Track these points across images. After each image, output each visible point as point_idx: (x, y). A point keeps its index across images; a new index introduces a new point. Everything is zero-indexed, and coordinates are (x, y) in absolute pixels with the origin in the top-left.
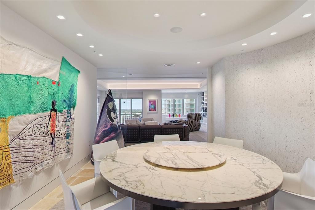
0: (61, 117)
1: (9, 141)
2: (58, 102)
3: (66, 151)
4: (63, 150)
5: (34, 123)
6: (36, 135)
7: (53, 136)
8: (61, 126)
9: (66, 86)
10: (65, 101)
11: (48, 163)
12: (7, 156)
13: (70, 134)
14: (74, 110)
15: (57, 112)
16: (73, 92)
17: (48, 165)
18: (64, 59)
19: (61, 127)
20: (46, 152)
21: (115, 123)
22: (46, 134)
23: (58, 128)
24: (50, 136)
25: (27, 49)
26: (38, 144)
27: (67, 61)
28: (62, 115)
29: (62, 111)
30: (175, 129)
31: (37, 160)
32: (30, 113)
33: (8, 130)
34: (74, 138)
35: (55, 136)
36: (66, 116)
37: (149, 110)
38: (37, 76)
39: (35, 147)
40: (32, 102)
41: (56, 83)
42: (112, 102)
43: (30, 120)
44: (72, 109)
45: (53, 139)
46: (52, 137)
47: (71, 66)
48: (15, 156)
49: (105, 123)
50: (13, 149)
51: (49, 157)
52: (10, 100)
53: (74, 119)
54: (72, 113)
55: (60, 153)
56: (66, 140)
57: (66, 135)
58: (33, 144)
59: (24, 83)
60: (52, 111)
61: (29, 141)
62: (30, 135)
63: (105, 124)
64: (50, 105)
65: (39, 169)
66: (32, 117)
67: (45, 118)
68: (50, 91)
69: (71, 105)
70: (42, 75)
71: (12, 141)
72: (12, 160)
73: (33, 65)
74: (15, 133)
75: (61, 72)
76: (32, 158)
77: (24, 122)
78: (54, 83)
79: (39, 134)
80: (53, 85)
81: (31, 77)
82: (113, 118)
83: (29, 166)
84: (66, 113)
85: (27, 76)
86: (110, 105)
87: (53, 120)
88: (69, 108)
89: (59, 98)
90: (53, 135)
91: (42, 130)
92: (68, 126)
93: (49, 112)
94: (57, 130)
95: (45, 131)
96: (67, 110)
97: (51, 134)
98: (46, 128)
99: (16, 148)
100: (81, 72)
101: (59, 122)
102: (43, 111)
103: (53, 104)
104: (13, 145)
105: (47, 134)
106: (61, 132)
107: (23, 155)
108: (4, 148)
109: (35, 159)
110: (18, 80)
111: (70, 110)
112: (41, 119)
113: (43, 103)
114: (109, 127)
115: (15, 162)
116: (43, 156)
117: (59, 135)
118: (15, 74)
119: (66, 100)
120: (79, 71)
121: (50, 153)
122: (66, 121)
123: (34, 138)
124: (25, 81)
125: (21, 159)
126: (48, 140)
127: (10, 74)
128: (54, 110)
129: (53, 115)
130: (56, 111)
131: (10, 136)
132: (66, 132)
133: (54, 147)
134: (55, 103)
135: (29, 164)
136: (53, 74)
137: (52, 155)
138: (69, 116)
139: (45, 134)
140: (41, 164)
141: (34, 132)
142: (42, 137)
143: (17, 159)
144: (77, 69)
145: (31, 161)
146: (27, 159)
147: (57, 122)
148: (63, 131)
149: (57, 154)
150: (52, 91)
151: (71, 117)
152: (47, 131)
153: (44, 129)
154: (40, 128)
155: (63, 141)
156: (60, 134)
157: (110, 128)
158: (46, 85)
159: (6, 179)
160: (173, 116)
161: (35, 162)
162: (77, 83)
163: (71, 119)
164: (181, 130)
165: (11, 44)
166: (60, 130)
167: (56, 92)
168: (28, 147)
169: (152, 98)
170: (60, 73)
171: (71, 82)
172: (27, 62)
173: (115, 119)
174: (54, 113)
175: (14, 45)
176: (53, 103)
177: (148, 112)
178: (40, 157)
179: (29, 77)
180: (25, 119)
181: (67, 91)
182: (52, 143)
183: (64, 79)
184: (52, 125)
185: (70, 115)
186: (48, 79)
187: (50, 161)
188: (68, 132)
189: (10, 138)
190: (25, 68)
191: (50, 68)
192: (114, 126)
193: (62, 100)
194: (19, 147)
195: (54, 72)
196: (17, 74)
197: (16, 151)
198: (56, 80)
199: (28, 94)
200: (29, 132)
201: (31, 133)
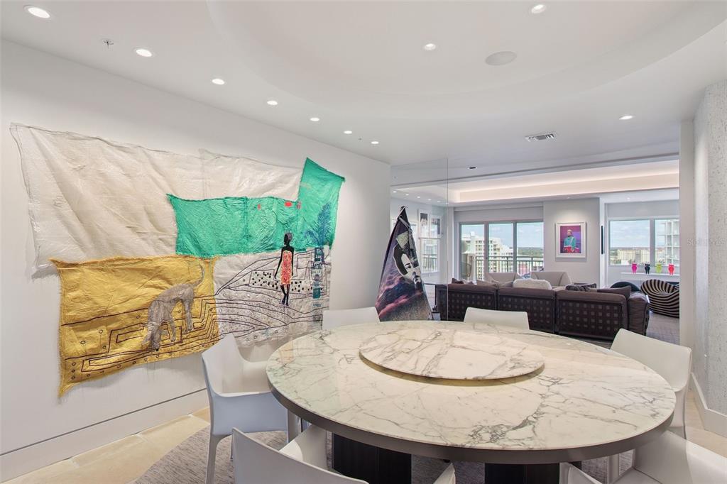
0: (302, 261)
1: (215, 291)
2: (296, 235)
3: (311, 319)
4: (305, 315)
5: (253, 267)
6: (256, 285)
7: (286, 291)
8: (303, 274)
9: (312, 207)
10: (310, 233)
11: (276, 332)
12: (211, 310)
13: (321, 291)
14: (330, 248)
15: (295, 252)
16: (328, 217)
17: (276, 335)
18: (309, 163)
19: (302, 277)
20: (272, 314)
21: (410, 275)
22: (273, 286)
23: (296, 278)
24: (280, 289)
25: (242, 159)
26: (258, 300)
27: (316, 165)
28: (305, 256)
29: (304, 249)
30: (596, 303)
31: (258, 323)
32: (246, 252)
33: (214, 275)
34: (330, 298)
35: (290, 290)
36: (313, 260)
37: (562, 252)
38: (258, 197)
39: (254, 304)
40: (250, 236)
41: (293, 205)
42: (406, 233)
43: (245, 262)
44: (326, 247)
45: (286, 295)
46: (284, 293)
47: (326, 170)
48: (224, 312)
49: (390, 275)
50: (221, 301)
51: (278, 323)
52: (217, 234)
53: (329, 264)
54: (326, 254)
55: (301, 319)
56: (312, 301)
57: (312, 291)
58: (251, 299)
59: (238, 209)
60: (283, 249)
61: (244, 293)
62: (246, 285)
63: (390, 278)
64: (280, 240)
65: (262, 338)
66: (250, 257)
67: (271, 260)
68: (280, 218)
69: (324, 239)
70: (267, 194)
71: (220, 290)
72: (219, 316)
73: (252, 180)
74: (224, 279)
75: (304, 185)
76: (249, 320)
77: (237, 265)
78: (288, 204)
79: (261, 285)
80: (286, 208)
81: (247, 199)
82: (406, 267)
83: (243, 329)
84: (313, 254)
85: (242, 198)
86: (402, 240)
87: (285, 265)
88: (319, 244)
89: (298, 229)
90: (286, 289)
91: (266, 278)
92: (317, 275)
93: (279, 251)
94: (294, 282)
95: (272, 280)
96: (316, 249)
97: (282, 287)
98: (272, 277)
99: (225, 301)
100: (346, 179)
101: (297, 267)
102: (267, 250)
103: (287, 239)
104: (221, 295)
105: (275, 286)
106: (303, 284)
107: (235, 313)
108: (207, 298)
109: (254, 322)
110: (229, 206)
111: (321, 249)
112: (264, 261)
113: (267, 237)
114: (396, 283)
115: (224, 321)
116: (269, 320)
117: (298, 289)
118: (223, 197)
119: (314, 232)
120: (343, 179)
121: (280, 317)
122: (313, 268)
123: (253, 289)
124: (238, 206)
125: (233, 317)
126: (277, 296)
127: (218, 199)
128: (288, 247)
129: (285, 257)
130: (292, 249)
131: (216, 282)
132: (313, 286)
133: (286, 309)
134: (291, 237)
135: (243, 327)
136: (288, 190)
137: (283, 320)
138: (320, 259)
139: (271, 286)
140: (264, 331)
141: (253, 282)
142: (265, 290)
143: (227, 317)
144: (338, 174)
145: (246, 324)
146: (240, 318)
147: (295, 268)
148: (307, 283)
149: (293, 321)
150: (282, 218)
151: (323, 261)
152: (275, 282)
153: (270, 277)
154: (263, 276)
155: (305, 300)
156: (300, 288)
157: (398, 286)
158: (273, 209)
159: (209, 340)
160: (647, 268)
161: (254, 326)
162: (337, 200)
163: (323, 265)
164: (616, 308)
165: (218, 156)
166: (300, 282)
167: (291, 220)
168: (242, 302)
169: (570, 219)
170: (300, 187)
171: (323, 200)
172: (242, 178)
173: (410, 267)
174: (287, 253)
175: (222, 158)
176: (286, 236)
177: (557, 256)
178: (263, 320)
179: (245, 200)
180: (239, 261)
181: (316, 217)
182: (283, 302)
183: (309, 195)
184: (284, 273)
185: (323, 257)
186: (277, 199)
187: (280, 330)
188: (318, 287)
189: (216, 287)
190: (239, 188)
191: (281, 181)
192: (406, 282)
193: (305, 231)
194: (230, 301)
195: (289, 186)
196: (226, 198)
197: (225, 305)
198: (294, 198)
199: (243, 225)
200: (244, 280)
201: (247, 282)
